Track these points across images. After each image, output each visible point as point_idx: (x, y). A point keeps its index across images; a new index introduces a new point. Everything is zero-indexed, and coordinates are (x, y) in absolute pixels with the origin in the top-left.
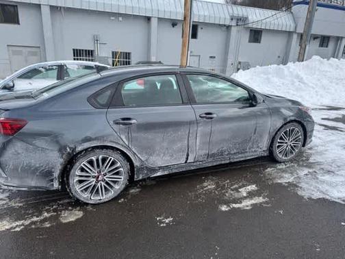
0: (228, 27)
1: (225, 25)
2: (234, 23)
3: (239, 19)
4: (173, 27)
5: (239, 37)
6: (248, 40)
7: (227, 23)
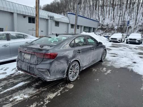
0: (47, 20)
1: (46, 19)
2: (49, 18)
3: (51, 17)
4: (24, 18)
5: (51, 24)
6: (54, 25)
7: (47, 18)
